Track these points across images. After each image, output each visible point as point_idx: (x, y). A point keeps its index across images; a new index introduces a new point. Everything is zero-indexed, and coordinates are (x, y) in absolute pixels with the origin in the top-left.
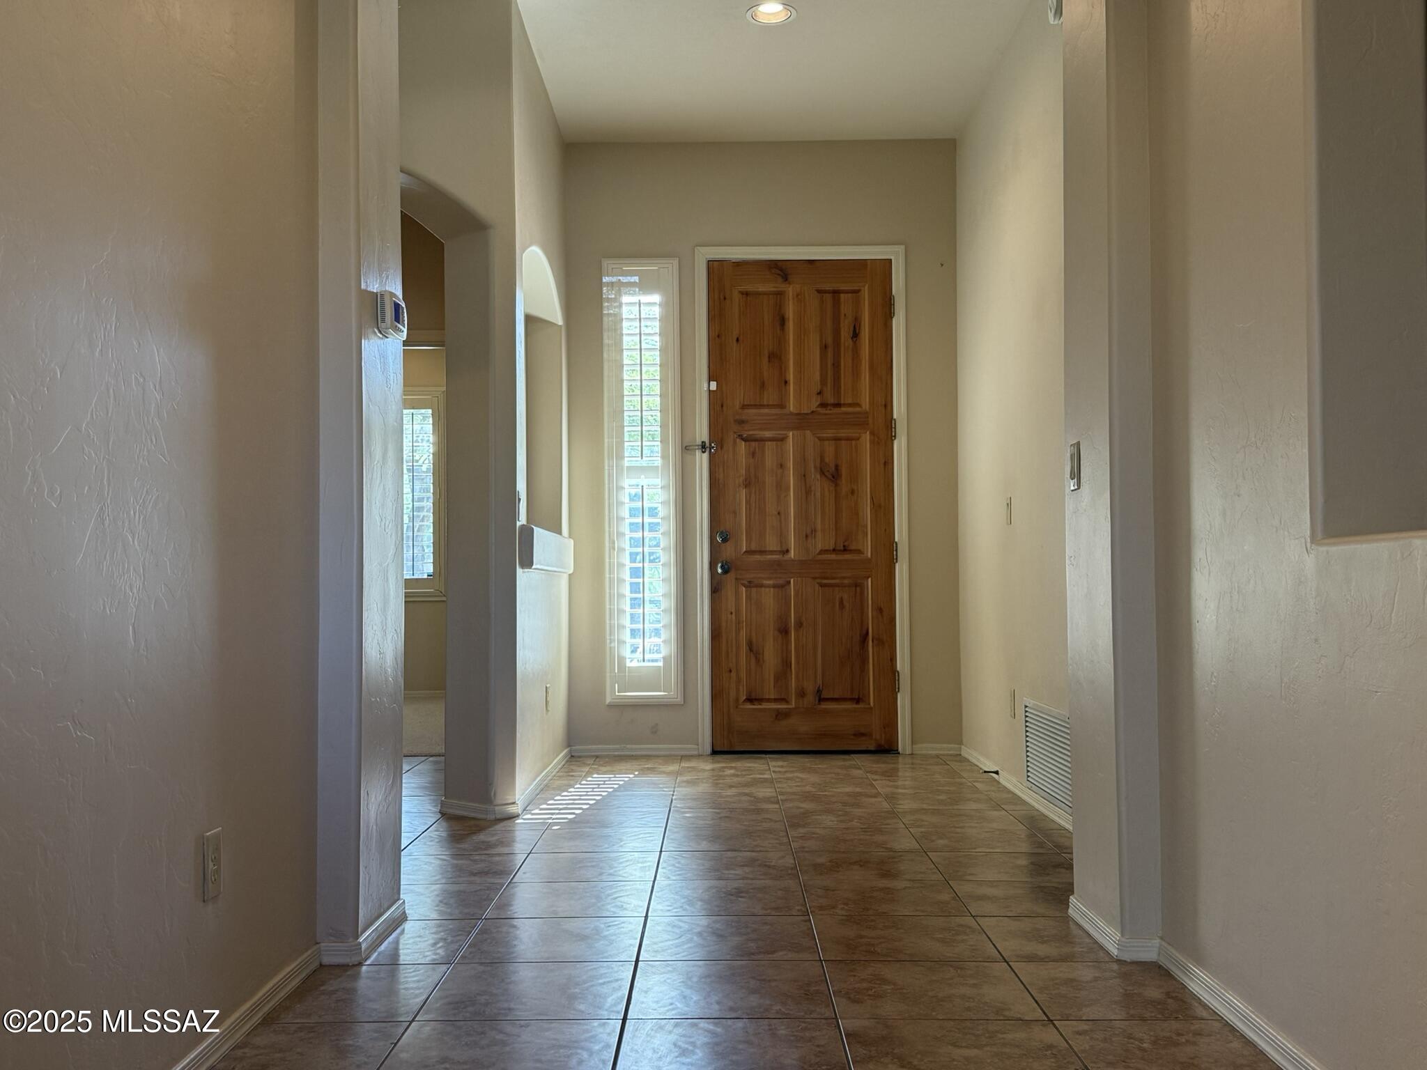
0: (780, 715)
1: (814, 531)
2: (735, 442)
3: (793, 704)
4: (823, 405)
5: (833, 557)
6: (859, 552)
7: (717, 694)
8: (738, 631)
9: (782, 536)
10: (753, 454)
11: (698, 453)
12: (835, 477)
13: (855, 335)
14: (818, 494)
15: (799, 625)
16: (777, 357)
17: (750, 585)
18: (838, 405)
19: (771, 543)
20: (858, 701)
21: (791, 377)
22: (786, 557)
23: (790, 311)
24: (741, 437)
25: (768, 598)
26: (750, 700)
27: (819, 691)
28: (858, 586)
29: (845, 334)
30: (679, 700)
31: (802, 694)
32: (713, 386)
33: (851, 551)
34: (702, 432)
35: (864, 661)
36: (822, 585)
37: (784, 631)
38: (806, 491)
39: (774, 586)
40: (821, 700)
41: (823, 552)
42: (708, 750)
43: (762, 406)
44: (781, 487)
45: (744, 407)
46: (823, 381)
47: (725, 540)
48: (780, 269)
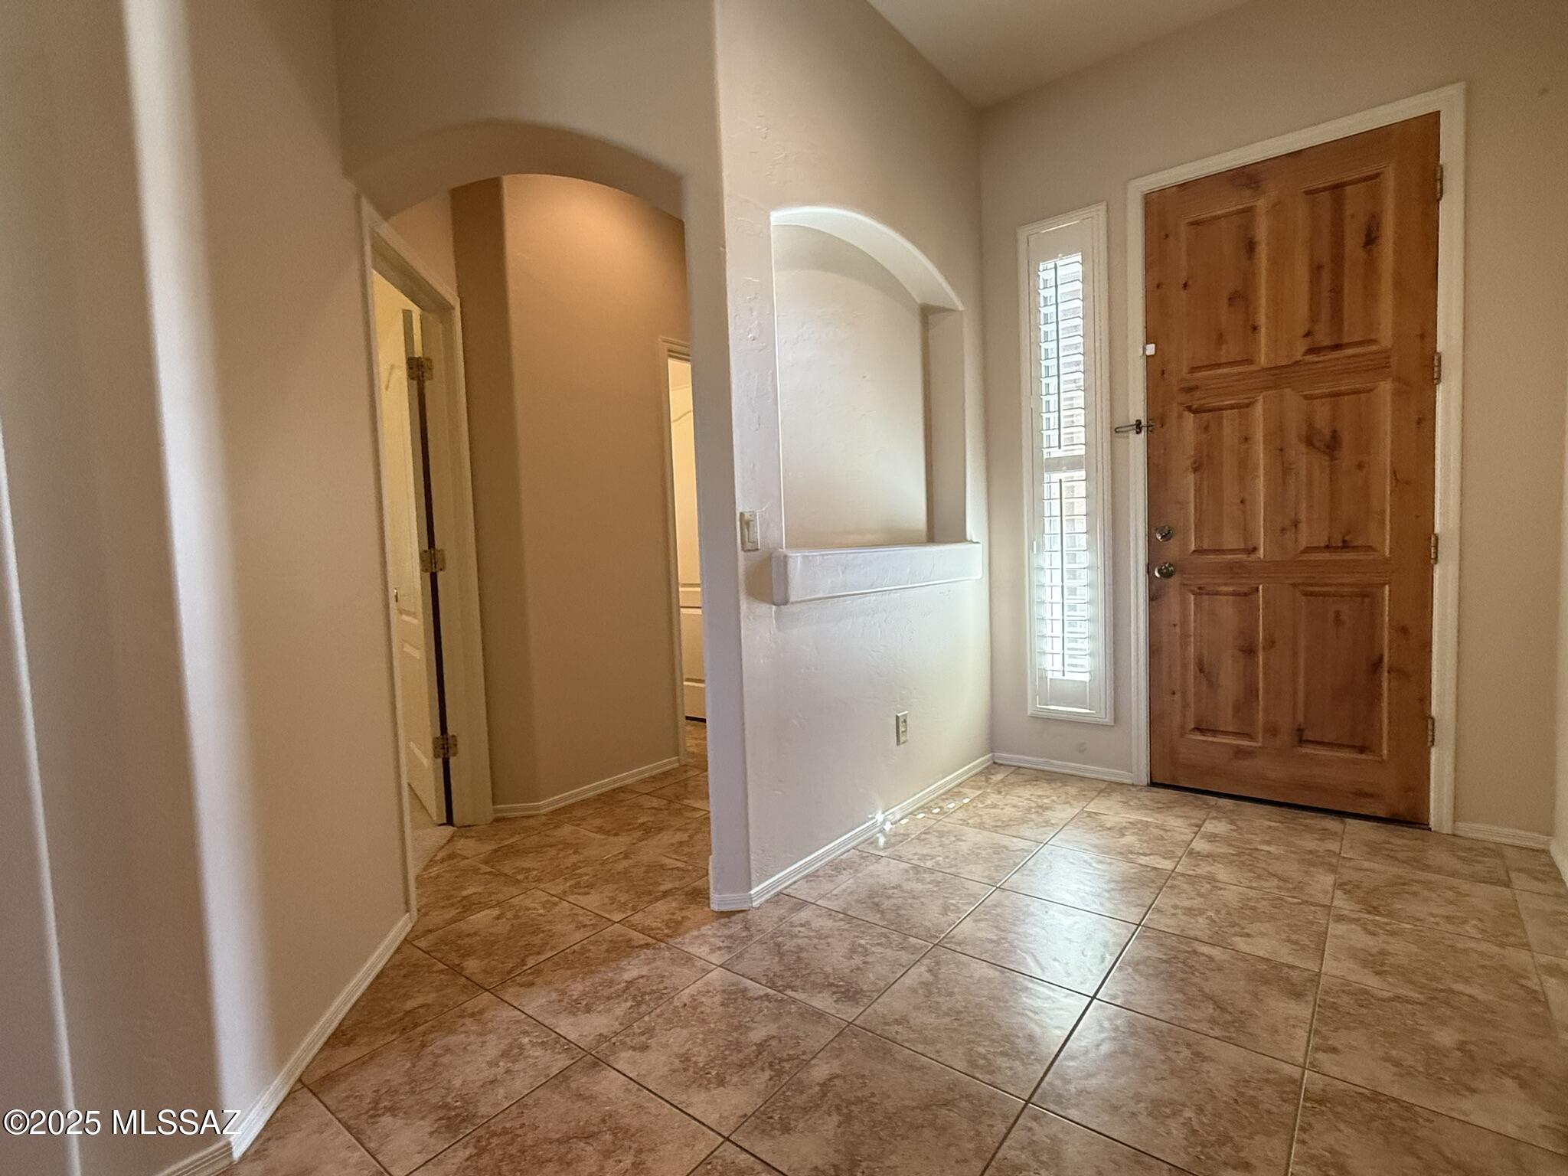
0: (1239, 753)
1: (1296, 524)
2: (1180, 416)
3: (1260, 739)
4: (1313, 350)
5: (1326, 556)
6: (1370, 548)
7: (1155, 720)
8: (1184, 646)
9: (1246, 531)
10: (1207, 428)
11: (1132, 435)
12: (1332, 446)
13: (1371, 239)
14: (1303, 472)
15: (1271, 643)
16: (1241, 298)
17: (1200, 592)
18: (1338, 347)
19: (1231, 539)
20: (1362, 749)
21: (1262, 320)
22: (1253, 557)
23: (1262, 231)
24: (1189, 409)
25: (1227, 610)
26: (1198, 729)
27: (1300, 731)
28: (1366, 596)
29: (1353, 242)
30: (1108, 720)
31: (1272, 731)
32: (1151, 349)
33: (1355, 548)
34: (1137, 409)
35: (1376, 697)
36: (1305, 594)
37: (1249, 651)
38: (1283, 468)
39: (1235, 594)
40: (1302, 741)
41: (1309, 550)
42: (1144, 779)
43: (1219, 365)
44: (1244, 466)
45: (1193, 370)
46: (1314, 318)
47: (1166, 536)
48: (1247, 177)
